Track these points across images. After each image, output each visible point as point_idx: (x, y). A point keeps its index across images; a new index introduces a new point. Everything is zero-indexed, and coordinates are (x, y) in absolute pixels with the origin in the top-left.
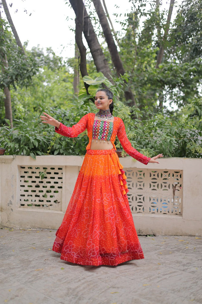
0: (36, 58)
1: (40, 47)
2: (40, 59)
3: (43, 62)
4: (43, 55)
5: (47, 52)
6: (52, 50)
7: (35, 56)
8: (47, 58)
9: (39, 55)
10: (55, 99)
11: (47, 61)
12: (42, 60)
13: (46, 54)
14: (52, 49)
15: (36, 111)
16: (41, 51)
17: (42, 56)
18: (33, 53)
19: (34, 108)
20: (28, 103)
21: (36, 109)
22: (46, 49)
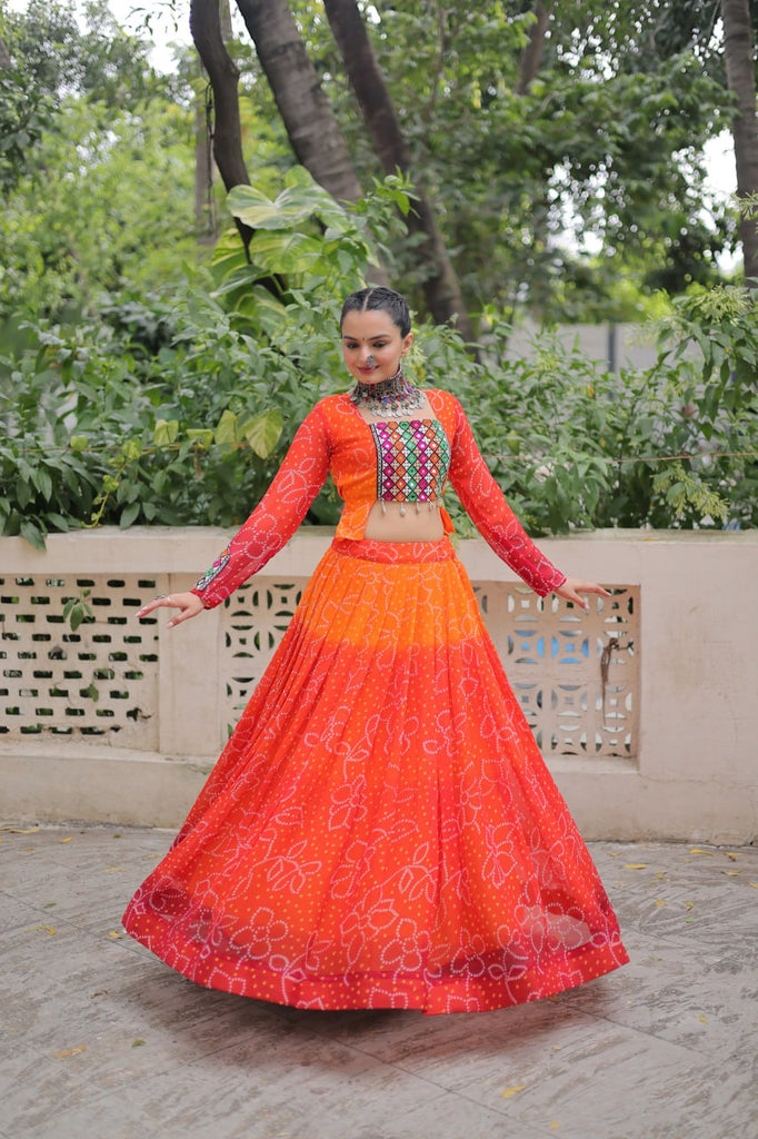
0: (48, 47)
2: (64, 51)
3: (75, 61)
4: (72, 31)
5: (89, 24)
6: (110, 13)
7: (41, 39)
8: (94, 45)
9: (58, 35)
10: (125, 217)
11: (92, 59)
12: (72, 54)
13: (84, 30)
16: (64, 18)
17: (69, 39)
18: (33, 27)
19: (45, 256)
20: (16, 244)
21: (51, 258)
22: (84, 10)
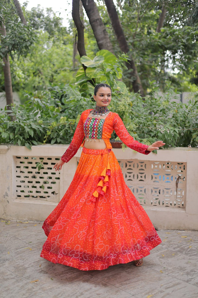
0: (36, 19)
1: (41, 8)
2: (41, 20)
3: (43, 23)
5: (47, 13)
7: (35, 17)
8: (48, 19)
9: (39, 16)
10: (55, 63)
11: (48, 22)
12: (43, 21)
13: (46, 15)
14: (52, 9)
15: (36, 76)
16: (41, 12)
17: (42, 17)
18: (33, 14)
19: (34, 73)
20: (27, 69)
22: (46, 10)
